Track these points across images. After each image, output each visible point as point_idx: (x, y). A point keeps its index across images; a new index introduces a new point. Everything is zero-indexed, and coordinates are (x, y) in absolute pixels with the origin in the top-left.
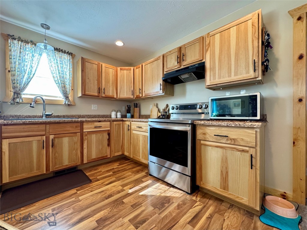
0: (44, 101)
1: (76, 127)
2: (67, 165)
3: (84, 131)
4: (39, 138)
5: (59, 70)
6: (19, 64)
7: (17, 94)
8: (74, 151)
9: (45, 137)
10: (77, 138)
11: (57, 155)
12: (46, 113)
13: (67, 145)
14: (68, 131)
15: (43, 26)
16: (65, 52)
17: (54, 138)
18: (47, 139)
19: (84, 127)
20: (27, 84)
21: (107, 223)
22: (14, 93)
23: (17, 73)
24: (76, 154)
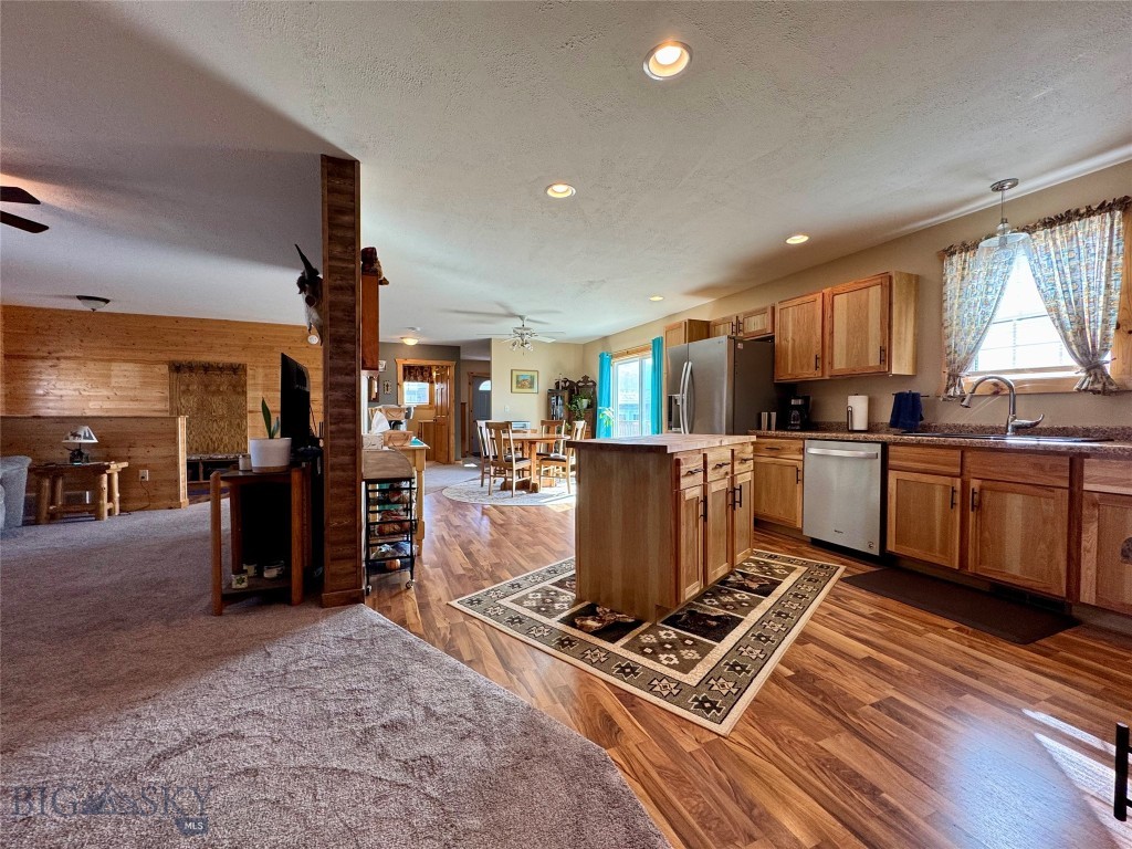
0: (1010, 387)
1: (1054, 468)
2: (1015, 577)
3: (1087, 487)
4: (947, 480)
5: (1064, 283)
6: (960, 306)
7: (954, 377)
8: (1043, 546)
9: (959, 480)
10: (1056, 507)
11: (987, 534)
12: (1018, 422)
13: (1019, 516)
14: (1023, 475)
15: (999, 187)
16: (1090, 212)
17: (982, 489)
18: (965, 485)
19: (1087, 472)
20: (973, 351)
21: (871, 669)
22: (950, 375)
23: (955, 328)
24: (1051, 557)
